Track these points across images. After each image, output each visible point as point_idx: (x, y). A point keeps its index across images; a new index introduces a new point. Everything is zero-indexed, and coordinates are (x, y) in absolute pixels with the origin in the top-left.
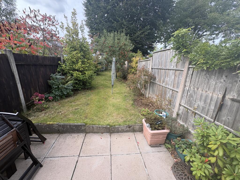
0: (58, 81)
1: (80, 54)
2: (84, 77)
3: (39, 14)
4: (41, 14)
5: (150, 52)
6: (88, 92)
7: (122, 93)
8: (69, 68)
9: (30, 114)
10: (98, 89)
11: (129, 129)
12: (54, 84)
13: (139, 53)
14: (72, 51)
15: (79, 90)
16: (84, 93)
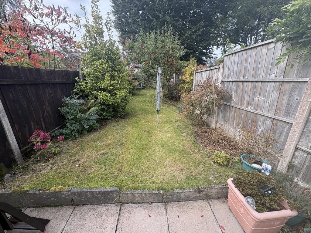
0: (75, 108)
1: (106, 65)
2: (114, 99)
3: (42, 5)
4: (45, 6)
5: (205, 59)
6: (122, 122)
7: (172, 122)
8: (91, 87)
9: (28, 165)
10: (135, 116)
11: (198, 195)
12: (68, 113)
13: (193, 61)
14: (94, 60)
15: (107, 119)
16: (115, 124)
